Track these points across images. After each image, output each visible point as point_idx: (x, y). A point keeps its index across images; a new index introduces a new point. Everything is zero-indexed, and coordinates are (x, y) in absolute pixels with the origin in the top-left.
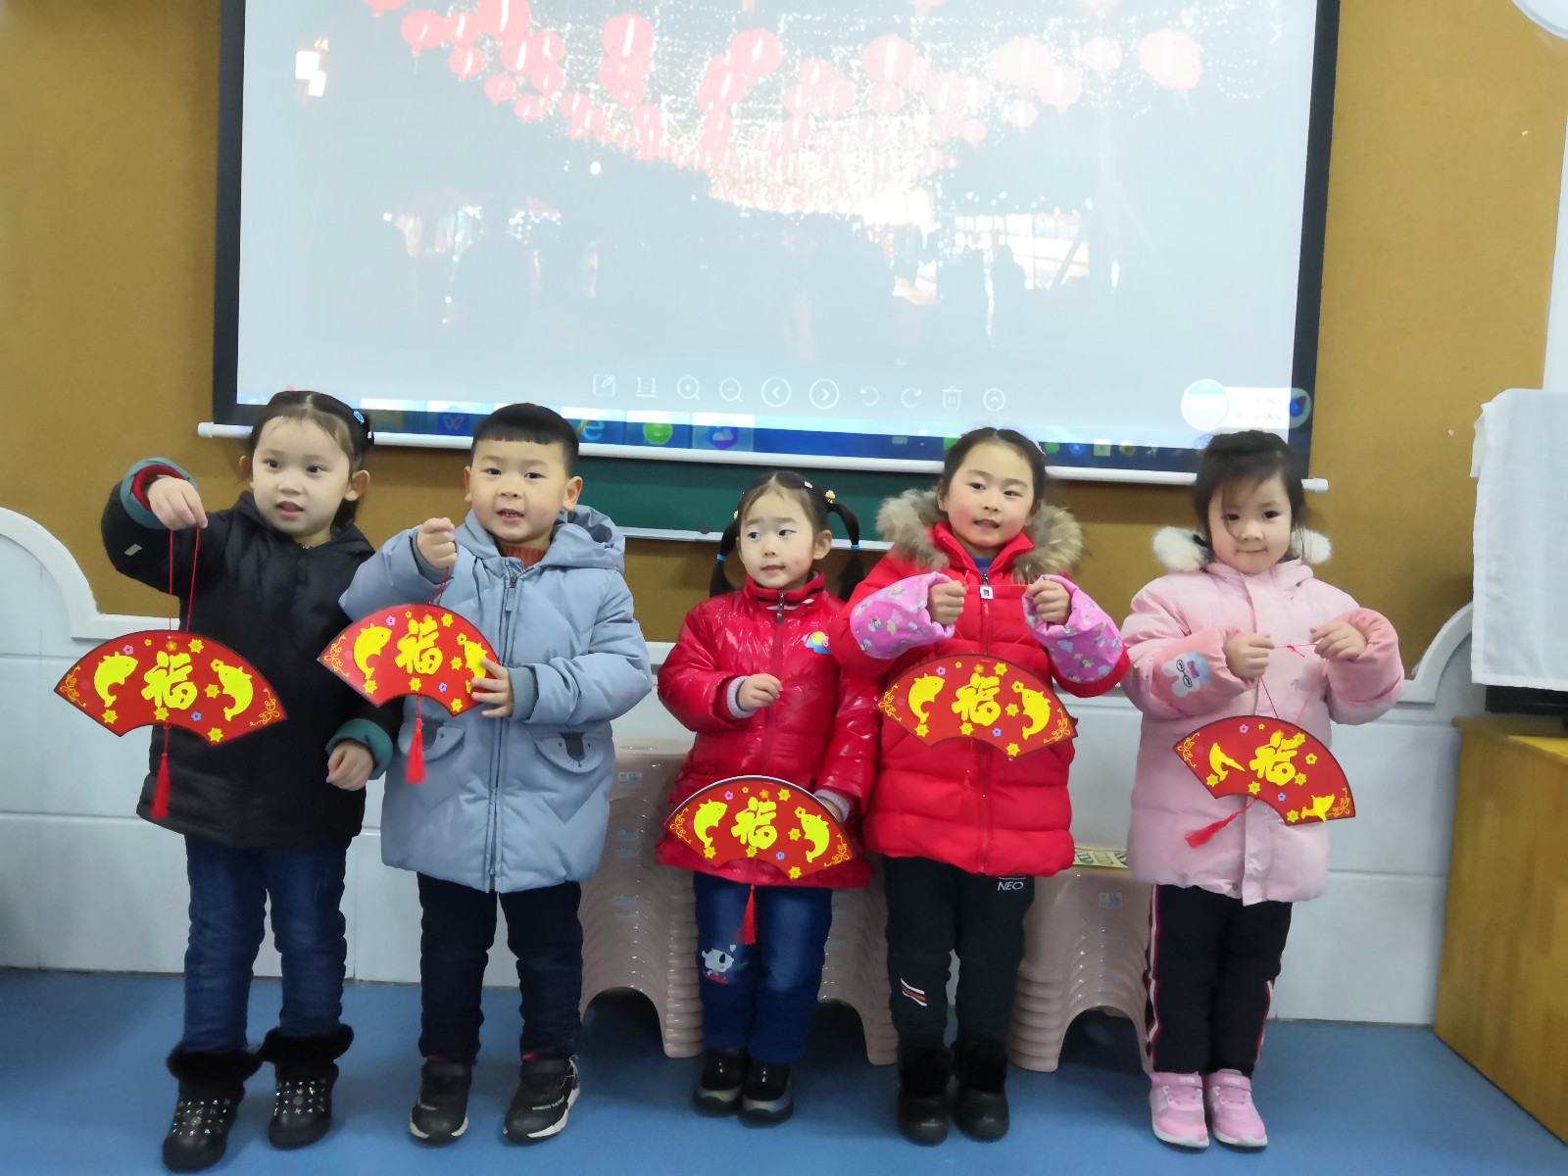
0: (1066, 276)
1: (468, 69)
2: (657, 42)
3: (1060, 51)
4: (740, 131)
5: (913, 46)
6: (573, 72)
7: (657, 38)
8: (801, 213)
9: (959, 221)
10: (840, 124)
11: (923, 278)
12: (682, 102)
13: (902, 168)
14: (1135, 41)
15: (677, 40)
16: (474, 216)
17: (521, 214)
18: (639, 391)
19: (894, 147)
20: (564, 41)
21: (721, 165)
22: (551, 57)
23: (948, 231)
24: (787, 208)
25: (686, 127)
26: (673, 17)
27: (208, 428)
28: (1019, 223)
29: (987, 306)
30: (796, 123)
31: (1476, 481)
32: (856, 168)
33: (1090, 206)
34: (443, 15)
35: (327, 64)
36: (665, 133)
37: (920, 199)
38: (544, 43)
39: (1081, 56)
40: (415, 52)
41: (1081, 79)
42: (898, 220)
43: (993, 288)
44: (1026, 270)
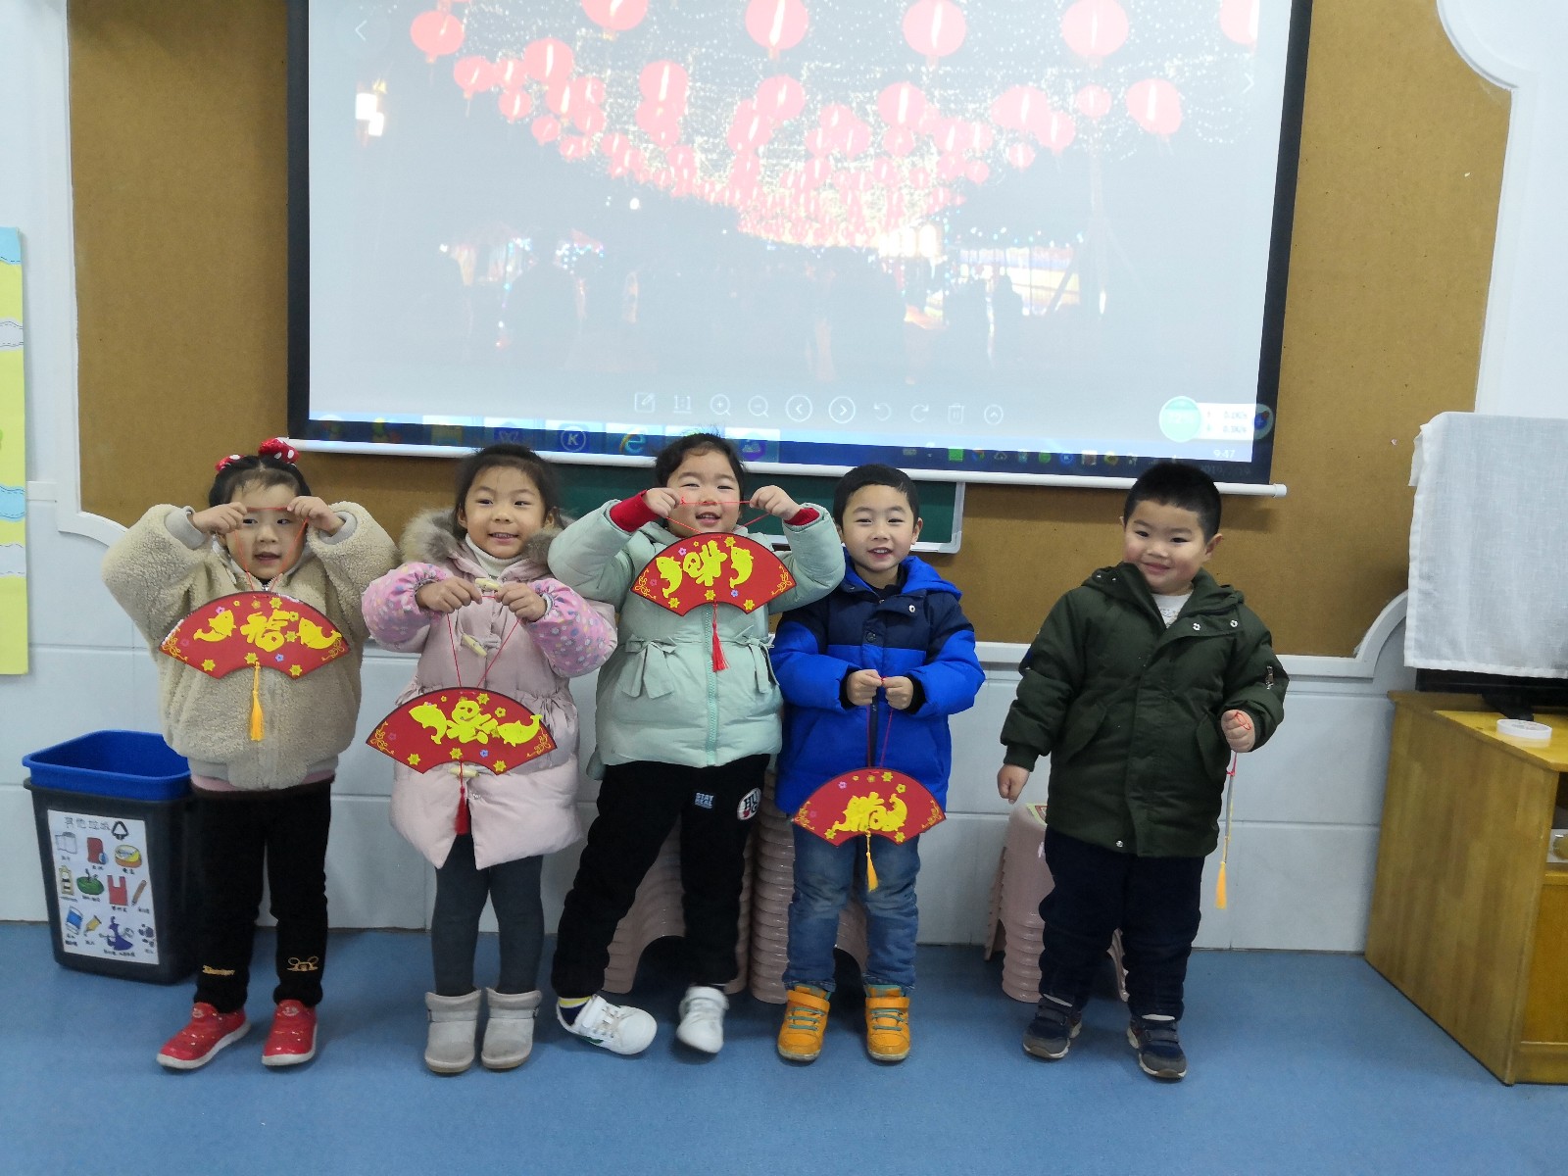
0: (1059, 303)
1: (516, 110)
2: (692, 88)
3: (1056, 98)
4: (766, 170)
5: (923, 93)
6: (613, 115)
7: (690, 84)
8: (821, 247)
9: (964, 253)
10: (856, 164)
11: (932, 305)
12: (713, 143)
13: (913, 205)
14: (1123, 89)
15: (709, 85)
16: (523, 249)
17: (567, 246)
18: (676, 407)
19: (906, 186)
20: (605, 86)
21: (749, 202)
22: (593, 101)
23: (954, 263)
24: (809, 241)
25: (716, 166)
26: (705, 64)
28: (1017, 254)
29: (989, 331)
30: (818, 164)
31: (1413, 490)
32: (872, 205)
33: (1081, 240)
34: (492, 60)
35: (386, 105)
36: (698, 171)
37: (929, 233)
38: (586, 88)
39: (1074, 103)
40: (466, 96)
41: (1074, 124)
42: (909, 252)
43: (995, 315)
44: (1023, 298)
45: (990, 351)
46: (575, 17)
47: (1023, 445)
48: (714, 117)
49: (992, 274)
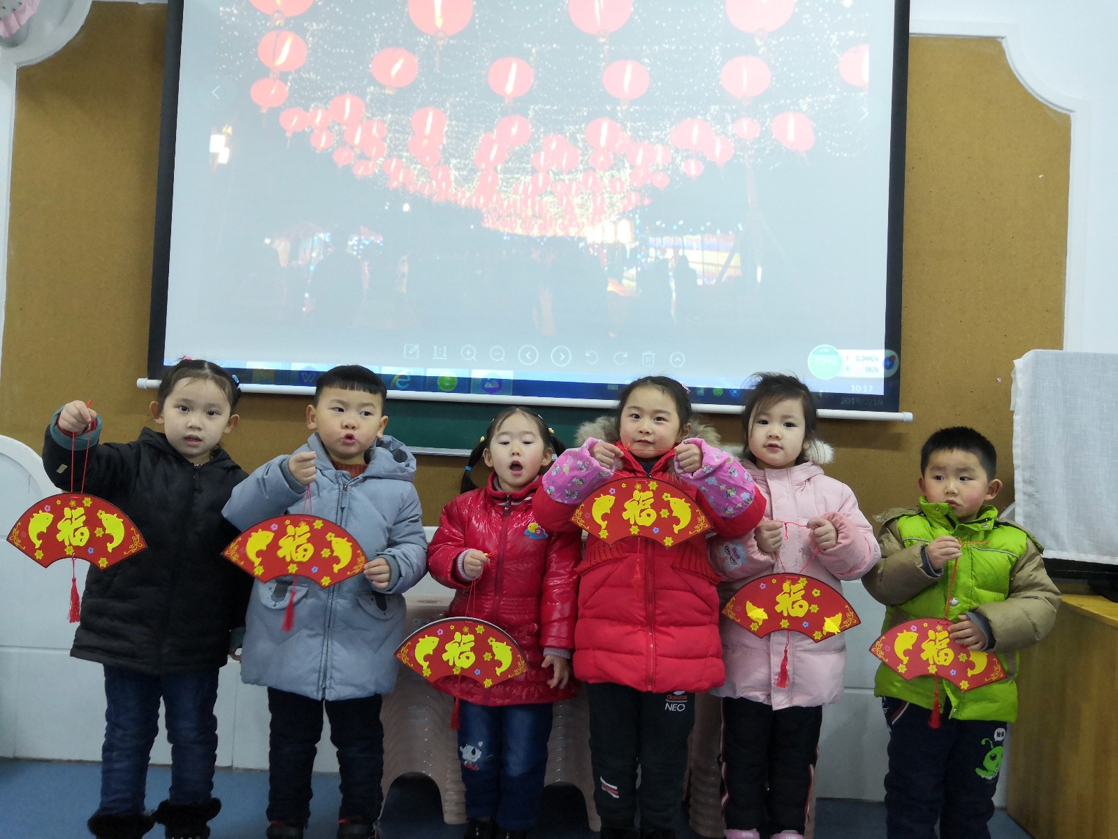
0: (725, 276)
1: (323, 144)
2: (449, 125)
3: (718, 127)
4: (503, 182)
5: (619, 125)
6: (392, 145)
7: (448, 122)
8: (544, 236)
9: (651, 239)
10: (569, 176)
11: (627, 278)
12: (465, 164)
13: (612, 205)
14: (769, 120)
15: (461, 123)
16: (325, 242)
17: (356, 238)
18: (435, 355)
19: (607, 192)
20: (386, 126)
21: (490, 205)
22: (377, 136)
23: (644, 247)
24: (535, 232)
25: (467, 180)
26: (458, 108)
27: (142, 382)
28: (692, 239)
29: (671, 296)
30: (541, 178)
31: (1013, 412)
32: (581, 206)
33: (741, 229)
34: (307, 109)
35: (231, 142)
36: (453, 184)
37: (625, 226)
38: (373, 127)
39: (732, 130)
40: (288, 135)
41: (733, 145)
42: (610, 239)
43: (675, 285)
44: (698, 272)
45: (673, 312)
46: (366, 80)
48: (465, 145)
49: (673, 255)
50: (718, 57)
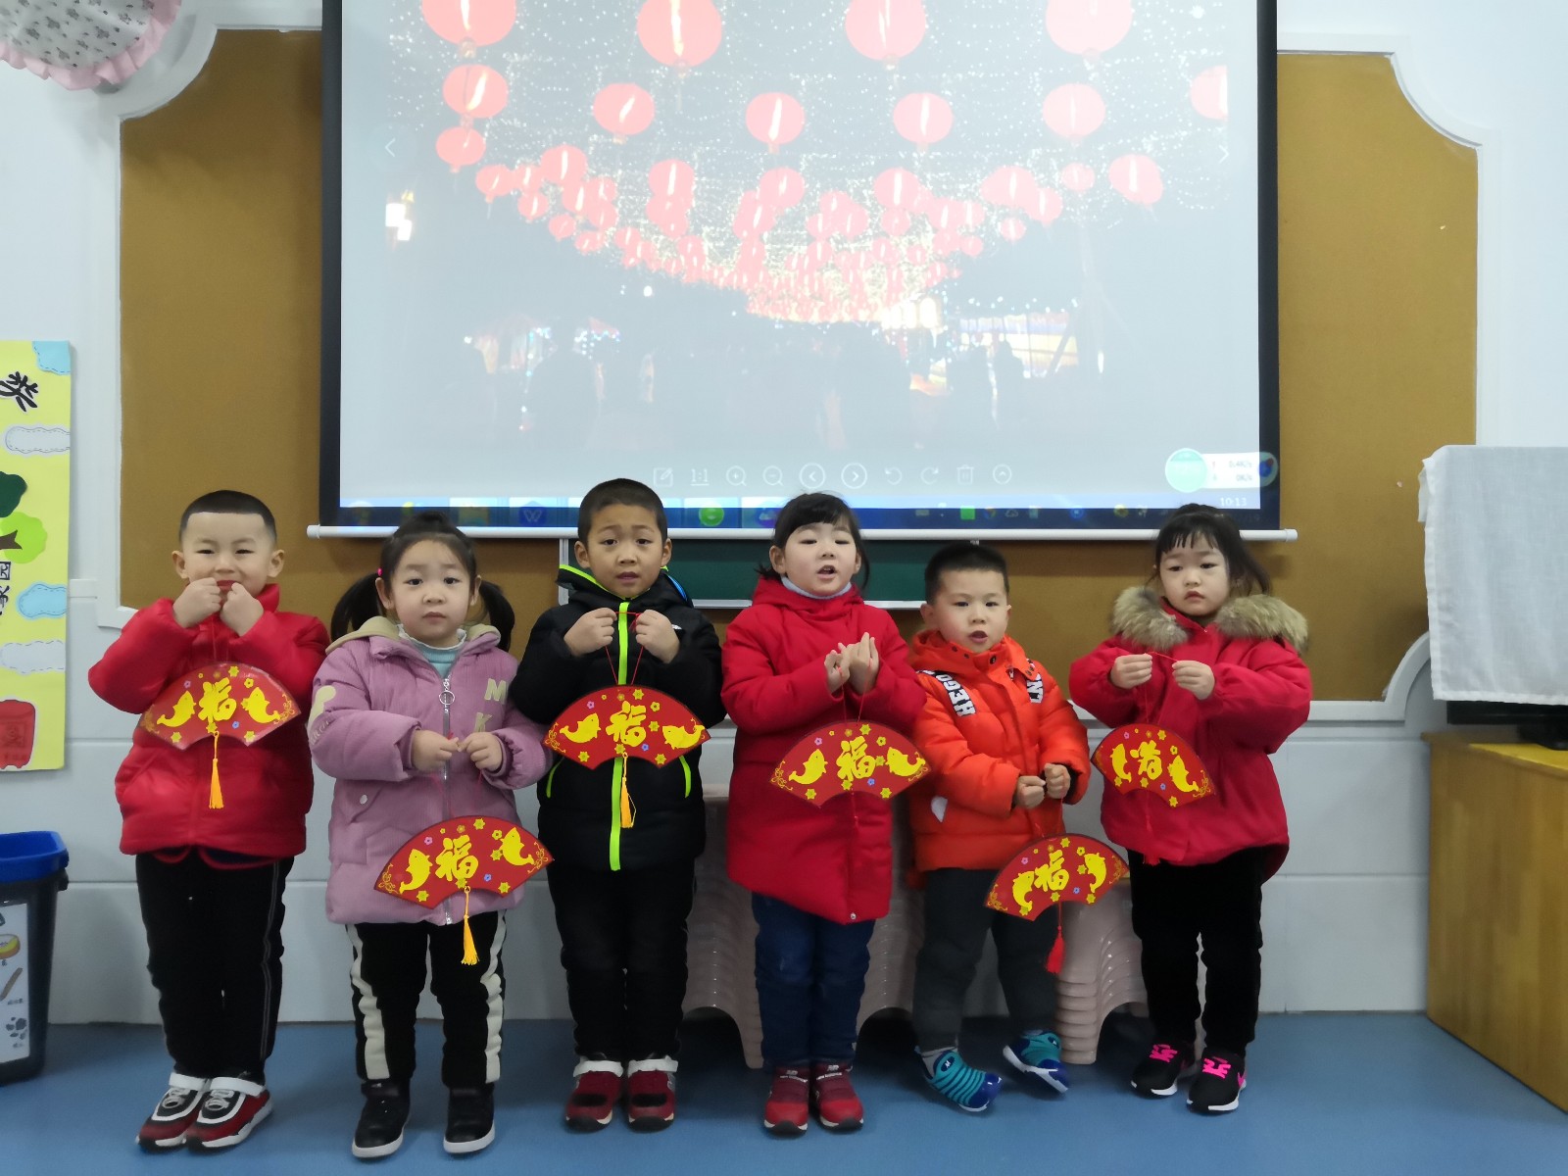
0: (1059, 365)
1: (534, 211)
2: (697, 182)
3: (1042, 176)
4: (771, 254)
5: (916, 176)
6: (625, 210)
7: (696, 179)
8: (827, 323)
9: (964, 322)
10: (856, 245)
11: (935, 373)
13: (912, 280)
15: (713, 180)
16: (544, 338)
17: (585, 333)
18: (694, 480)
19: (904, 263)
20: (616, 185)
21: (756, 285)
22: (606, 199)
23: (954, 332)
24: (815, 318)
25: (725, 253)
26: (709, 160)
27: (315, 530)
28: (1015, 321)
29: (991, 394)
30: (819, 247)
31: (1423, 525)
32: (873, 282)
33: (1076, 305)
34: (511, 166)
35: (413, 212)
36: (707, 258)
37: (929, 307)
38: (599, 187)
39: (1060, 179)
40: (488, 200)
41: (1061, 198)
42: (911, 324)
43: (996, 379)
44: (1024, 363)
45: (994, 414)
46: (587, 126)
47: (1034, 502)
49: (991, 341)
50: (1038, 85)
